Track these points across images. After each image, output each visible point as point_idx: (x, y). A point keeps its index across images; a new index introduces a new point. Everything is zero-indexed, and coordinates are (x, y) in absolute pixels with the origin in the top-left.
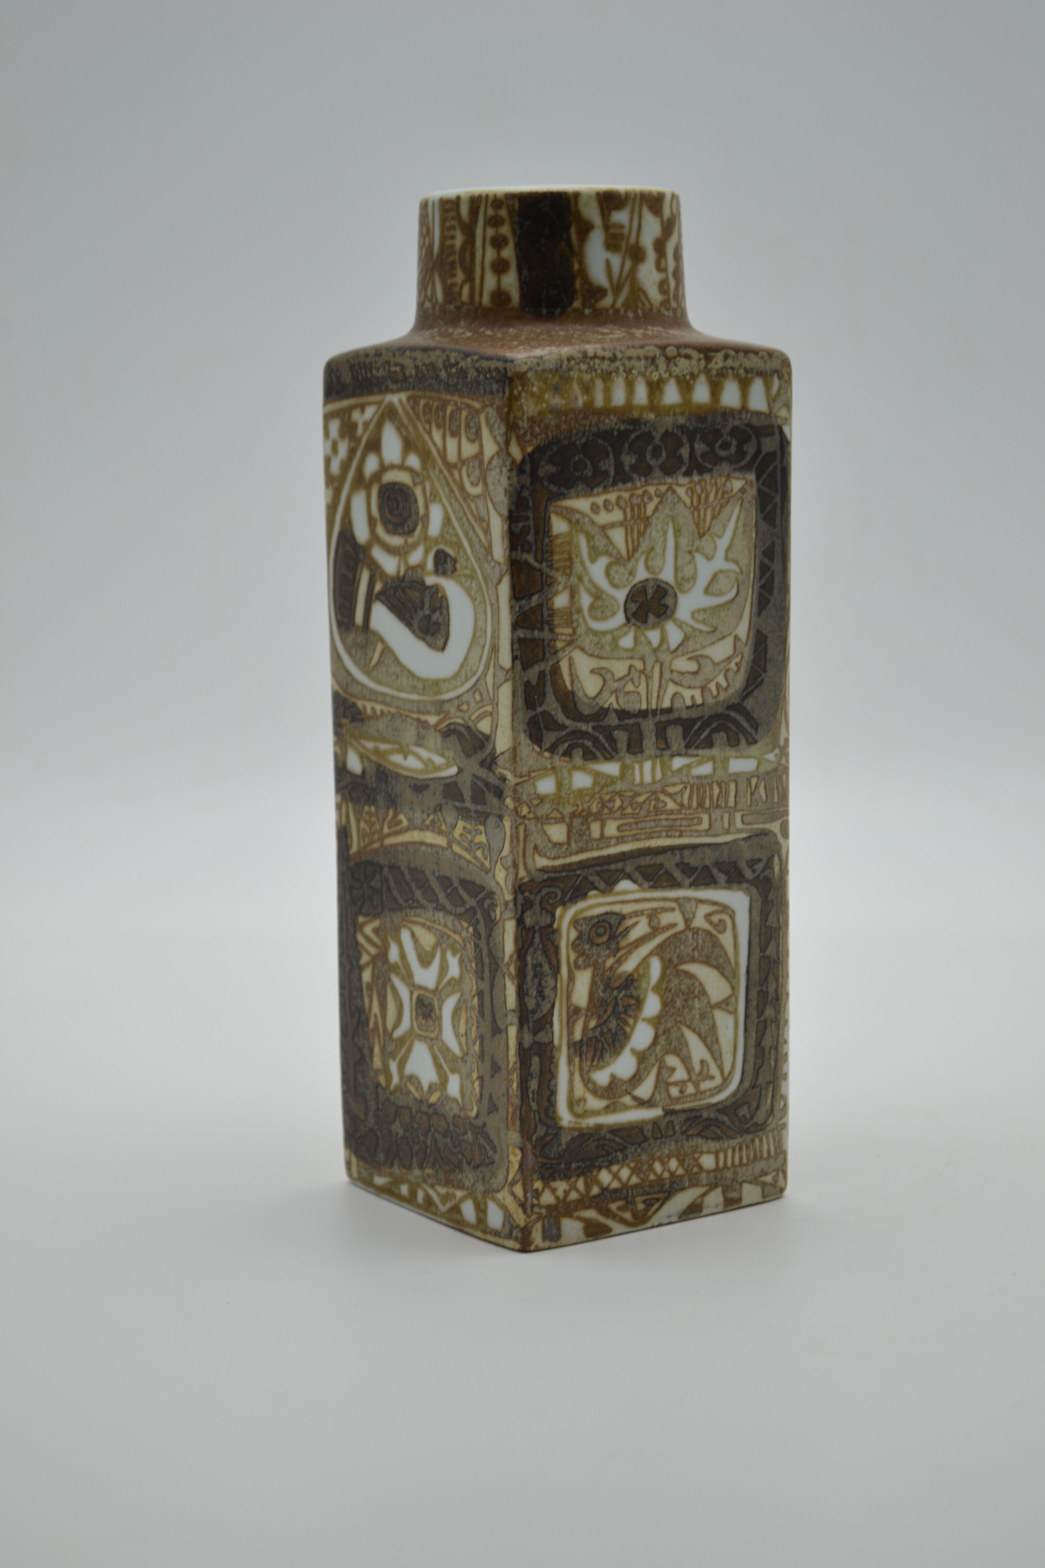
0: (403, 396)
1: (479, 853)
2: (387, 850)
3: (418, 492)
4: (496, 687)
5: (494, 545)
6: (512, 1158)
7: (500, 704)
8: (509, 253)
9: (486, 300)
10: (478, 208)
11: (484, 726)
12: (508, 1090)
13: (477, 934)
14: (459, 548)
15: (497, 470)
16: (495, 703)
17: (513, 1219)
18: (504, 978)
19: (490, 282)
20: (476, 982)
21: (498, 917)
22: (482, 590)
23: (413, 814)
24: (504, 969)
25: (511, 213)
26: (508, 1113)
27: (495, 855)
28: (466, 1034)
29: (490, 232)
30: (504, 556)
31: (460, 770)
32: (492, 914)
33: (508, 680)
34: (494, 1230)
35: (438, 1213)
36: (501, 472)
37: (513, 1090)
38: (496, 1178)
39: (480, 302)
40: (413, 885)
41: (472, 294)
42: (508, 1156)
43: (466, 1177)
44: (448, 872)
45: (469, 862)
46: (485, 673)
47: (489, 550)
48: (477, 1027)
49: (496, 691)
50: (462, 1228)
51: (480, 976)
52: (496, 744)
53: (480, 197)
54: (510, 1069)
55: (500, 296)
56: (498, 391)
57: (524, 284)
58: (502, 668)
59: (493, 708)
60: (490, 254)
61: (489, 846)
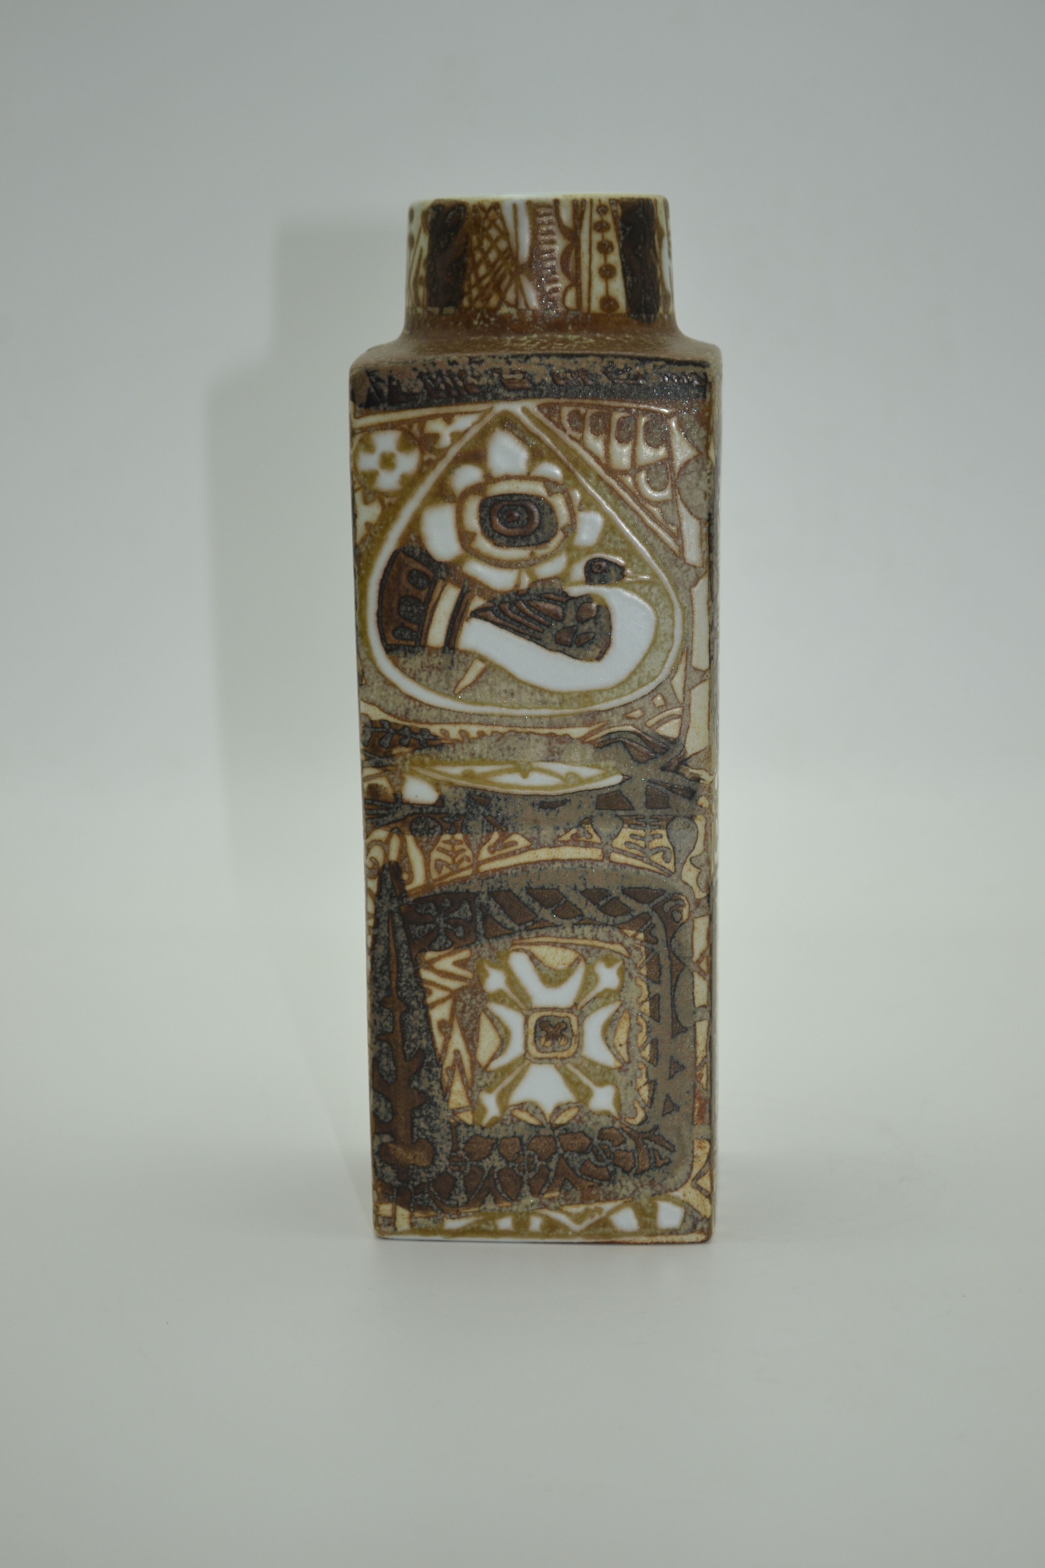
0: (532, 405)
1: (657, 858)
2: (486, 876)
3: (559, 502)
4: (687, 690)
5: (687, 548)
6: (697, 1152)
7: (692, 707)
8: (615, 258)
9: (595, 307)
10: (583, 213)
11: (670, 730)
12: (695, 1086)
13: (651, 940)
14: (630, 555)
15: (695, 474)
16: (686, 706)
17: (699, 1212)
18: (693, 976)
19: (599, 288)
20: (648, 987)
21: (685, 917)
22: (668, 594)
23: (539, 833)
24: (693, 967)
25: (615, 218)
26: (694, 1108)
27: (681, 857)
28: (628, 1043)
29: (597, 237)
30: (703, 558)
31: (627, 779)
32: (677, 916)
33: (705, 680)
34: (667, 1230)
35: (570, 1233)
36: (700, 476)
37: (702, 1084)
38: (673, 1177)
39: (589, 308)
40: (536, 906)
41: (579, 300)
42: (693, 1152)
43: (622, 1186)
44: (601, 884)
45: (638, 868)
46: (670, 677)
47: (680, 555)
48: (648, 1033)
49: (688, 693)
50: (613, 1239)
51: (654, 979)
52: (686, 745)
53: (583, 201)
54: (697, 1065)
55: (608, 301)
56: (697, 396)
57: (629, 290)
58: (696, 670)
59: (683, 710)
60: (598, 260)
61: (674, 848)
